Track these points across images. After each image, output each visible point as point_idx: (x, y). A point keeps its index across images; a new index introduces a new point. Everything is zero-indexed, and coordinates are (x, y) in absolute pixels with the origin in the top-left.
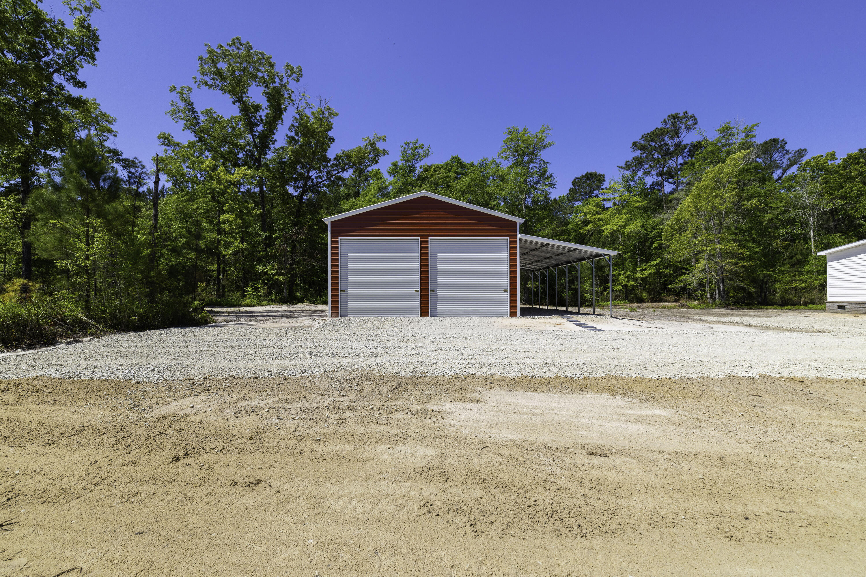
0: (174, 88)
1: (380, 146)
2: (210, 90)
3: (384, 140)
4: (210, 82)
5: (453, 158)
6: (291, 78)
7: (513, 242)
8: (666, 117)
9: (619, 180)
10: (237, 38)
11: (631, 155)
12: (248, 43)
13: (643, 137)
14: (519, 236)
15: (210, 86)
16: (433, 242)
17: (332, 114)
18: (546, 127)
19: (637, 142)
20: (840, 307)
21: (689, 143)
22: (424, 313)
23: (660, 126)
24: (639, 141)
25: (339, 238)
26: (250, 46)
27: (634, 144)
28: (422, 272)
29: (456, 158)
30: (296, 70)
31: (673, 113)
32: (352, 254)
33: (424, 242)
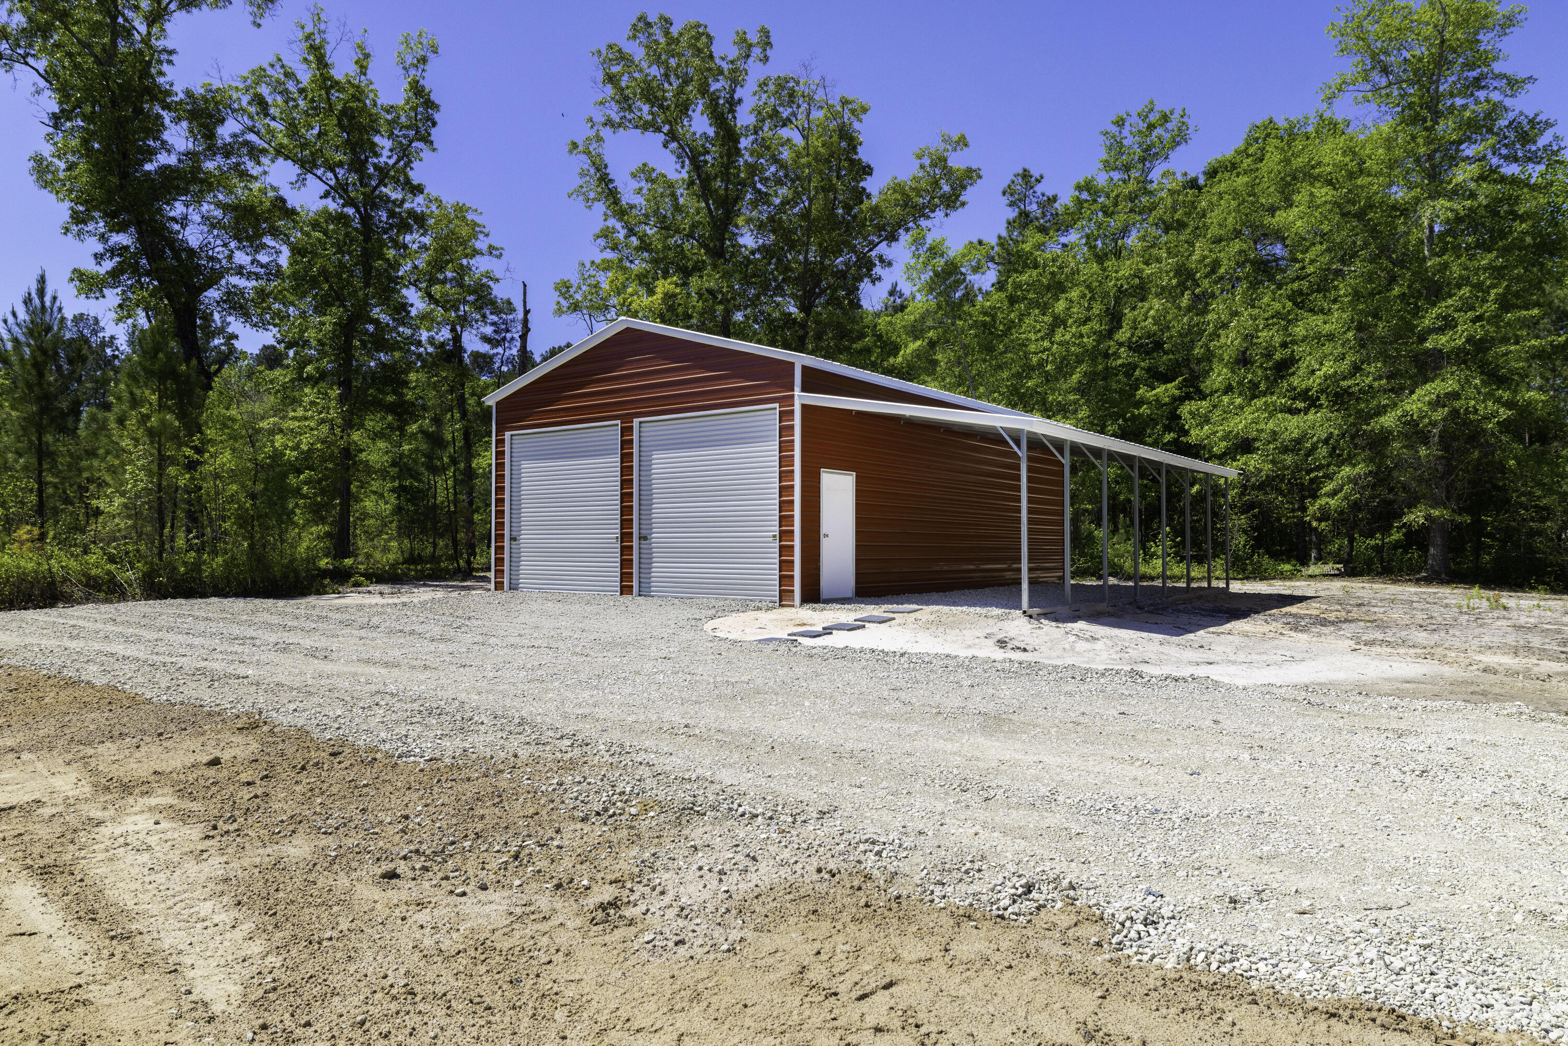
0: (575, 145)
1: (958, 161)
2: (618, 135)
3: (963, 142)
4: (616, 119)
6: (751, 60)
7: (787, 416)
10: (641, 18)
12: (662, 17)
15: (618, 126)
16: (641, 428)
17: (860, 111)
22: (626, 589)
25: (507, 433)
26: (666, 20)
28: (623, 497)
32: (525, 465)
33: (626, 430)
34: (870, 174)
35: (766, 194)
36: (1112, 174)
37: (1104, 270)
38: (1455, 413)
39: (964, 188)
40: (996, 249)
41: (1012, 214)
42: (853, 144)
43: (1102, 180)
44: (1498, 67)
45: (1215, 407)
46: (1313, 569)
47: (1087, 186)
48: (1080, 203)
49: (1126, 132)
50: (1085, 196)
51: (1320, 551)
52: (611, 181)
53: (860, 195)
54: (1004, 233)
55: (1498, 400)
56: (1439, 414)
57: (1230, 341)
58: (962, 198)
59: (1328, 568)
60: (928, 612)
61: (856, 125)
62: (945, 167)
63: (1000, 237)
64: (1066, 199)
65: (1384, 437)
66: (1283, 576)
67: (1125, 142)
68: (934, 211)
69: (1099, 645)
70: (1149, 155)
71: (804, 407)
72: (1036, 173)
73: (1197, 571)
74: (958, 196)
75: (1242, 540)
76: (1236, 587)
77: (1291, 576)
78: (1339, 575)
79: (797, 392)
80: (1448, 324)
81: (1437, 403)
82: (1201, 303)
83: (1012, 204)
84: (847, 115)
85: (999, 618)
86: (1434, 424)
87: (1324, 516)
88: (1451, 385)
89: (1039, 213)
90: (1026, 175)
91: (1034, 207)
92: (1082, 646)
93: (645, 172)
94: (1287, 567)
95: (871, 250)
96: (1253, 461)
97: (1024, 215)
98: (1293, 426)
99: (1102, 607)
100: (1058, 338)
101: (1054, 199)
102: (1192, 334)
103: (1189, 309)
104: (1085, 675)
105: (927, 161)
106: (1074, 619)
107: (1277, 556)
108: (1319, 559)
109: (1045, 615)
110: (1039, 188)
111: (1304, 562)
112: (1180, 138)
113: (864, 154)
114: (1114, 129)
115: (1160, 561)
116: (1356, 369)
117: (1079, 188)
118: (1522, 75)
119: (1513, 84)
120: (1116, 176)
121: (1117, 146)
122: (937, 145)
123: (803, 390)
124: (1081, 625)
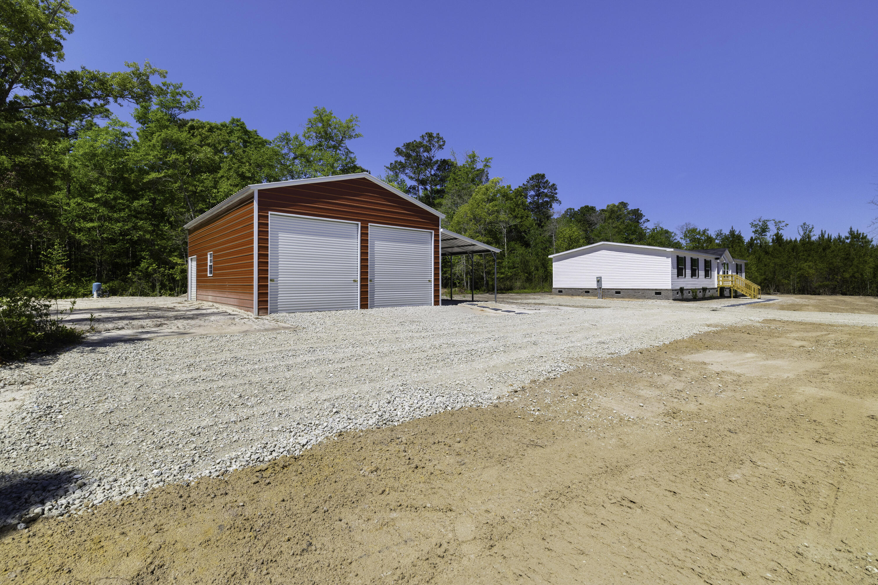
5: (234, 120)
7: (437, 235)
8: (424, 134)
9: (385, 179)
11: (394, 158)
13: (404, 146)
14: (441, 230)
16: (373, 229)
18: (354, 117)
19: (399, 148)
20: (560, 292)
21: (439, 159)
23: (419, 140)
24: (401, 147)
25: (270, 212)
27: (398, 149)
28: (362, 260)
29: (238, 121)
31: (429, 132)
32: (283, 235)
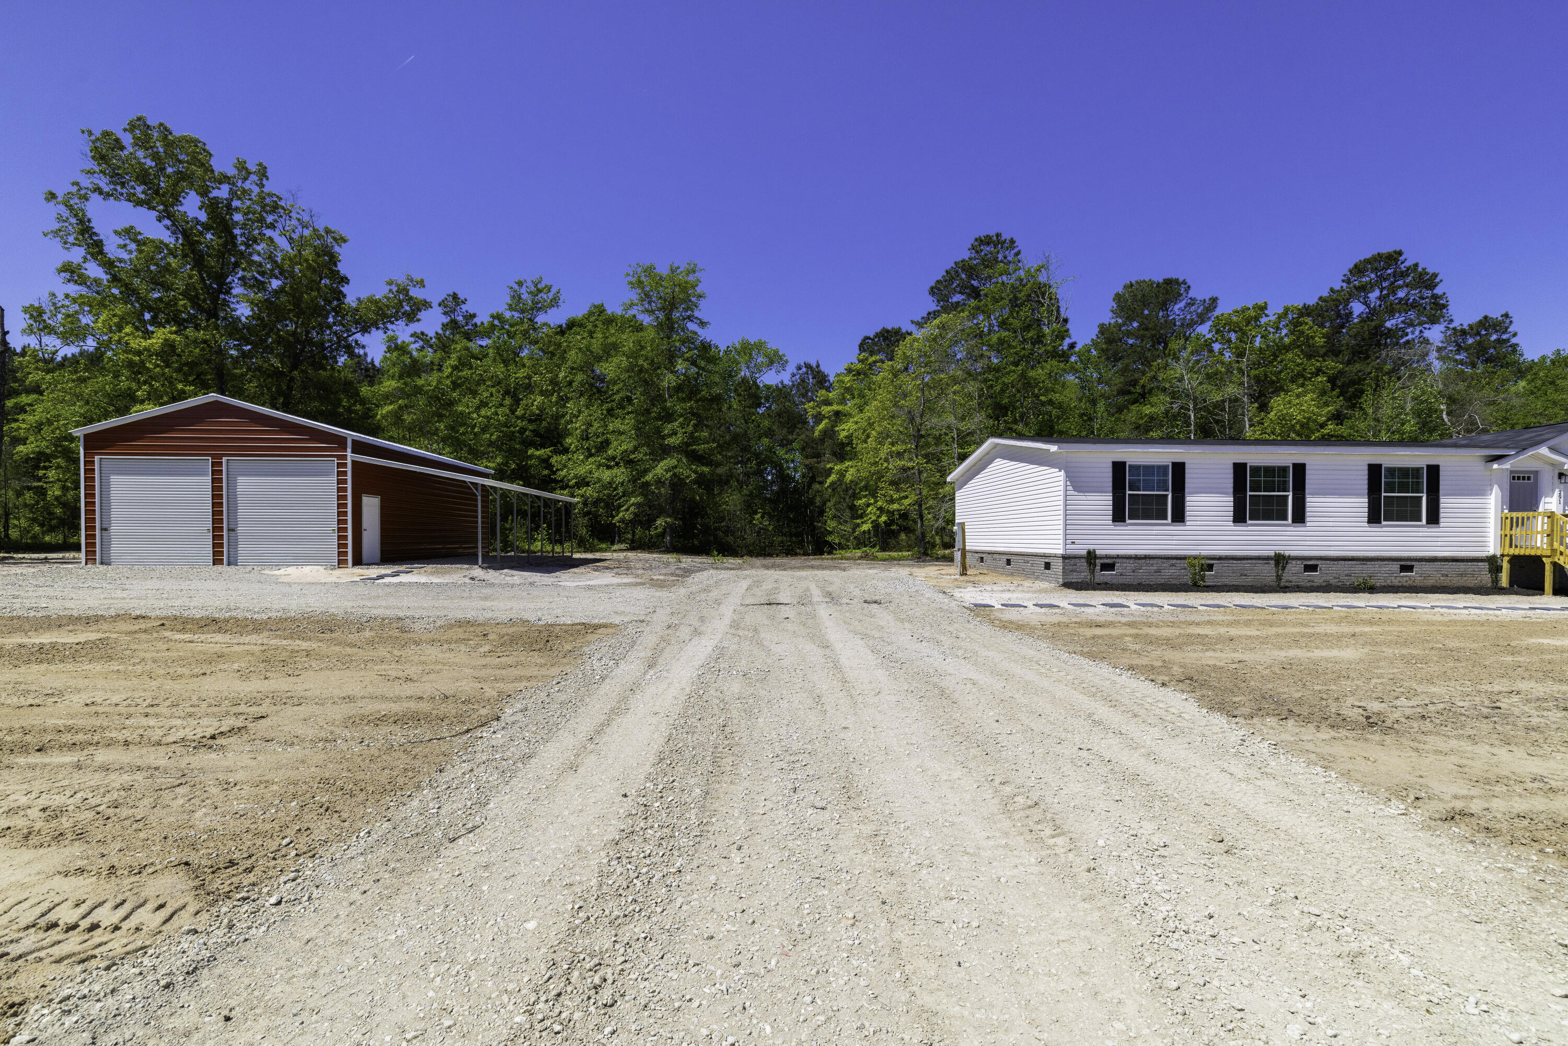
0: (52, 196)
1: (415, 293)
2: (107, 202)
3: (421, 284)
4: (106, 189)
7: (341, 465)
10: (139, 119)
12: (161, 124)
15: (108, 195)
16: (232, 463)
17: (341, 240)
22: (217, 561)
25: (96, 457)
26: (166, 128)
28: (214, 505)
30: (253, 168)
32: (114, 479)
33: (216, 464)
34: (348, 283)
35: (263, 283)
36: (514, 313)
37: (508, 370)
38: (675, 474)
39: (419, 310)
40: (434, 340)
41: (446, 320)
42: (333, 259)
43: (508, 315)
44: (696, 314)
45: (569, 459)
46: (616, 547)
47: (498, 317)
48: (493, 326)
49: (523, 290)
50: (496, 322)
51: (619, 537)
52: (96, 234)
53: (340, 296)
54: (440, 332)
55: (691, 469)
56: (669, 474)
57: (579, 425)
58: (418, 317)
59: (623, 546)
60: (430, 568)
61: (337, 249)
62: (407, 295)
63: (437, 333)
64: (483, 318)
65: (647, 484)
66: (601, 550)
67: (522, 296)
68: (397, 320)
69: (515, 578)
70: (538, 307)
71: (353, 462)
72: (462, 296)
73: (558, 549)
74: (415, 315)
75: (584, 531)
76: (577, 556)
77: (605, 550)
78: (627, 550)
79: (349, 453)
80: (675, 433)
81: (667, 471)
82: (563, 400)
83: (445, 313)
84: (330, 240)
85: (467, 569)
86: (666, 479)
87: (622, 521)
88: (674, 462)
89: (463, 323)
90: (455, 297)
91: (460, 318)
92: (508, 578)
93: (129, 233)
94: (604, 546)
95: (350, 336)
96: (589, 491)
97: (454, 322)
98: (606, 475)
99: (513, 564)
100: (483, 412)
101: (474, 316)
102: (558, 417)
103: (557, 403)
104: (512, 586)
105: (395, 289)
106: (503, 569)
107: (602, 540)
108: (619, 542)
109: (489, 568)
110: (464, 308)
111: (613, 543)
112: (555, 302)
113: (343, 268)
114: (516, 287)
115: (540, 543)
116: (636, 449)
117: (493, 317)
118: (705, 320)
119: (702, 324)
120: (516, 315)
121: (517, 297)
122: (402, 280)
123: (353, 452)
124: (506, 571)
